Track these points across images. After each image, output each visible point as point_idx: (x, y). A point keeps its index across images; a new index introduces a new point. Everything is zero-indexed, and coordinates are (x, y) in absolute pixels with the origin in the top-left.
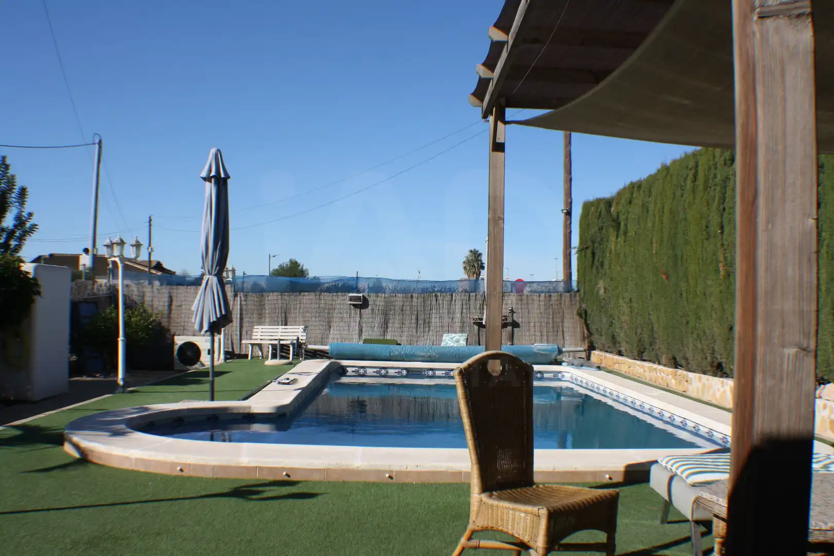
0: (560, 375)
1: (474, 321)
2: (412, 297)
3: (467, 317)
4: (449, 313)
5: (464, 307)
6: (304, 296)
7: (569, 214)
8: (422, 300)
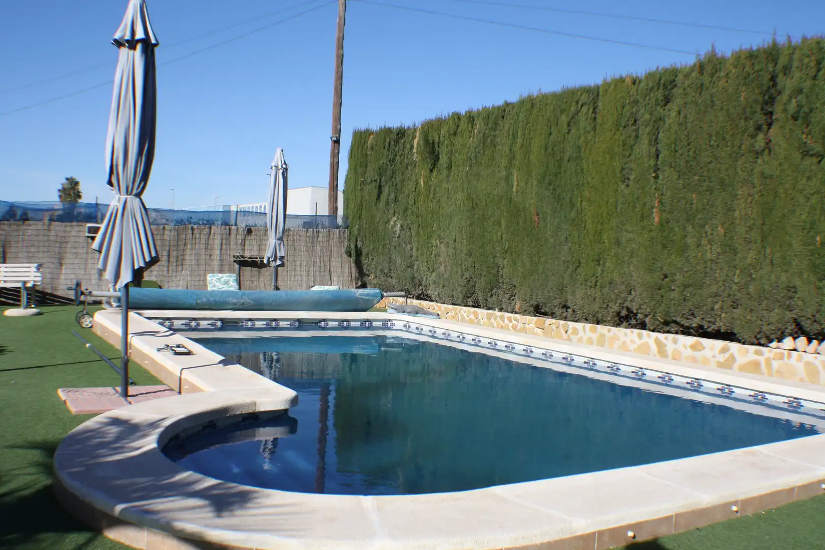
0: (389, 323)
1: (235, 259)
2: (164, 228)
3: (226, 254)
4: (206, 249)
5: (224, 242)
6: (30, 225)
7: (337, 142)
8: (176, 233)
